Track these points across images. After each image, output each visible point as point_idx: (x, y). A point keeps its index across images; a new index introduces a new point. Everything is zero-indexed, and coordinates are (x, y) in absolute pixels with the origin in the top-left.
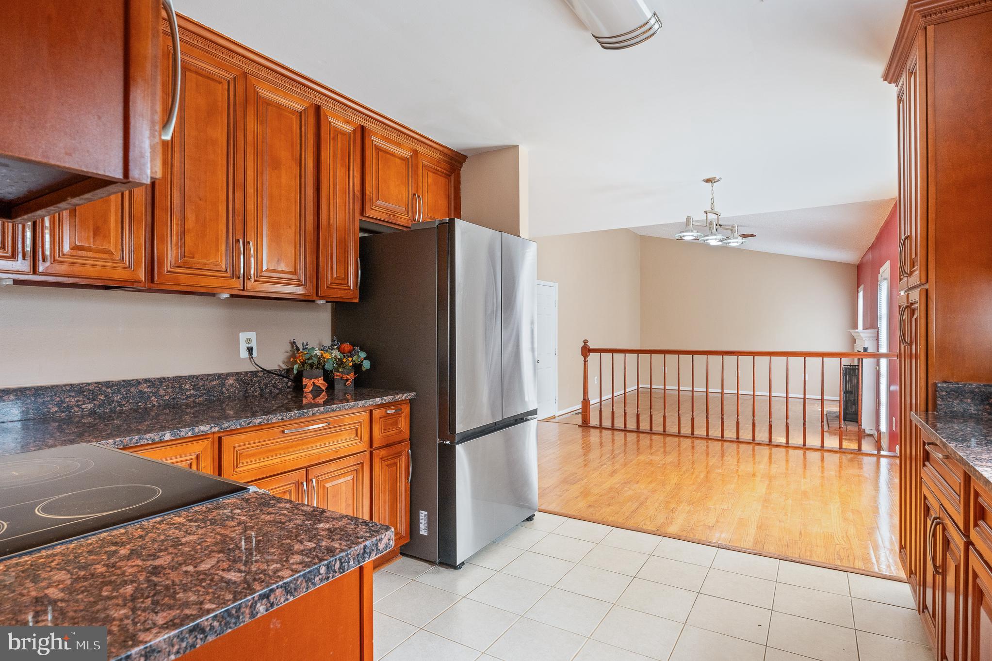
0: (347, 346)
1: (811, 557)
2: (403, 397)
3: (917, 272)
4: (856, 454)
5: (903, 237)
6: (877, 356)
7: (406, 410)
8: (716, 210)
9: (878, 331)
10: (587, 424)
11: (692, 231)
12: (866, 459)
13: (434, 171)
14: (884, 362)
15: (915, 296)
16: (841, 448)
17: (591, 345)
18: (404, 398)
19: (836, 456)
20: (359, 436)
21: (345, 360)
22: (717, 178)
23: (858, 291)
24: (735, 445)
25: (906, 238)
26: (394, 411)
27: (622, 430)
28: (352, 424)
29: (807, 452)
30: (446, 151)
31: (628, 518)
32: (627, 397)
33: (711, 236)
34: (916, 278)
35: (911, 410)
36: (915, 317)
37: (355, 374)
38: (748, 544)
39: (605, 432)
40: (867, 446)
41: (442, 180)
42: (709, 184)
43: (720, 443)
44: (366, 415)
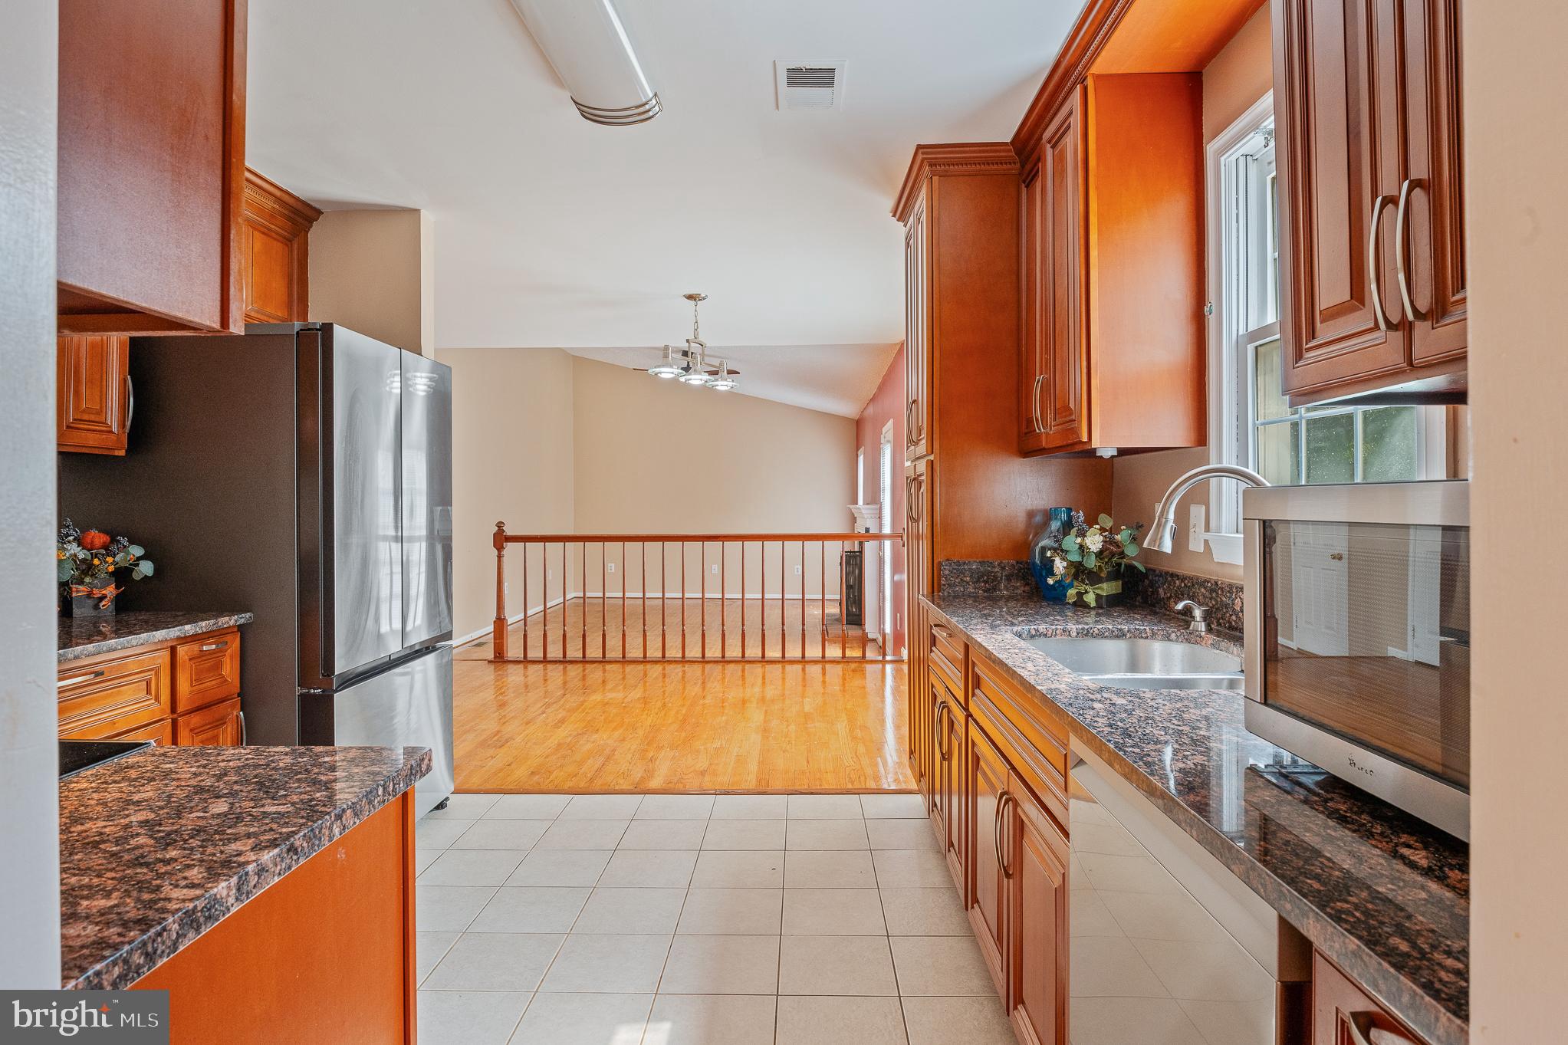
0: (98, 537)
1: (820, 785)
2: (231, 621)
3: (924, 441)
4: (860, 662)
5: (910, 401)
6: (879, 537)
7: (235, 644)
8: (701, 339)
9: (880, 507)
10: (503, 657)
11: (671, 367)
12: (869, 668)
13: (263, 229)
14: (888, 544)
15: (922, 467)
16: (844, 656)
17: (509, 531)
18: (232, 623)
19: (840, 667)
20: (153, 693)
21: (96, 562)
22: (703, 295)
23: (857, 454)
24: (719, 667)
25: (914, 402)
26: (214, 647)
27: (560, 661)
28: (141, 672)
29: (807, 666)
30: (286, 198)
31: (591, 780)
32: (548, 616)
33: (695, 374)
34: (922, 448)
35: (919, 593)
36: (922, 491)
37: (117, 587)
38: (751, 783)
39: (532, 668)
40: (870, 654)
41: (277, 246)
42: (692, 303)
43: (701, 666)
44: (166, 655)
